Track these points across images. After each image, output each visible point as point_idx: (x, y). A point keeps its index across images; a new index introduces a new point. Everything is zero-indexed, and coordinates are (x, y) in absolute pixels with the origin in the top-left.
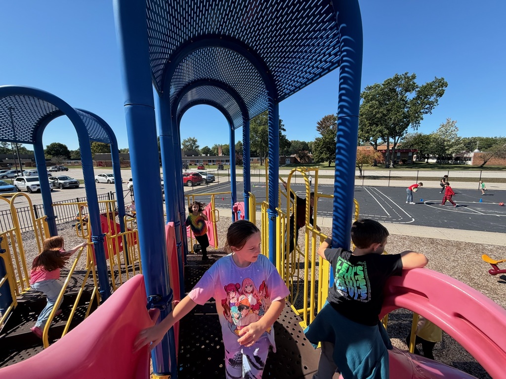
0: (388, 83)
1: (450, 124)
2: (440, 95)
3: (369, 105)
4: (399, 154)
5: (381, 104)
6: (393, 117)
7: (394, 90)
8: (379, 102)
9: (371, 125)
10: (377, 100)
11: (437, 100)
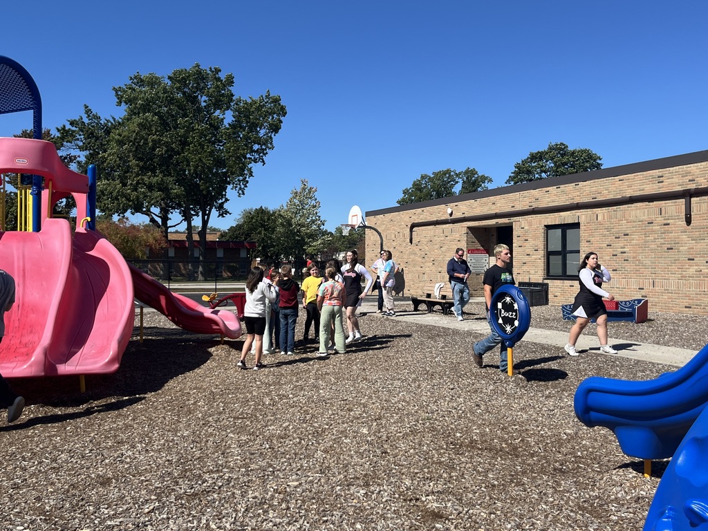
0: (180, 79)
1: (306, 194)
2: (275, 128)
3: (137, 120)
4: (220, 253)
5: (164, 125)
6: (192, 159)
7: (194, 100)
8: (161, 118)
9: (144, 170)
10: (156, 114)
11: (271, 138)
